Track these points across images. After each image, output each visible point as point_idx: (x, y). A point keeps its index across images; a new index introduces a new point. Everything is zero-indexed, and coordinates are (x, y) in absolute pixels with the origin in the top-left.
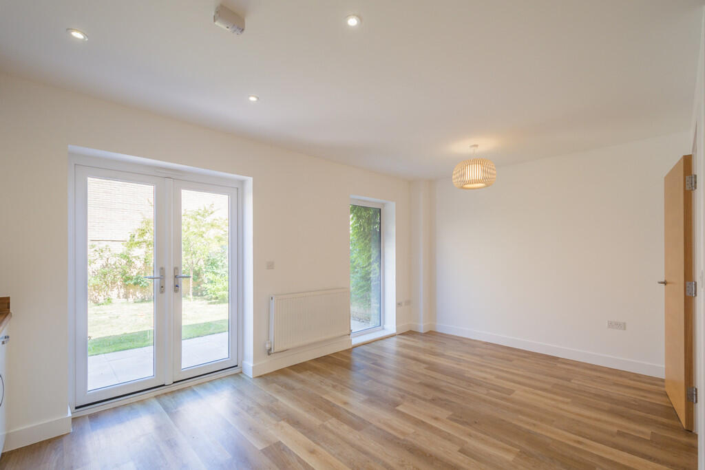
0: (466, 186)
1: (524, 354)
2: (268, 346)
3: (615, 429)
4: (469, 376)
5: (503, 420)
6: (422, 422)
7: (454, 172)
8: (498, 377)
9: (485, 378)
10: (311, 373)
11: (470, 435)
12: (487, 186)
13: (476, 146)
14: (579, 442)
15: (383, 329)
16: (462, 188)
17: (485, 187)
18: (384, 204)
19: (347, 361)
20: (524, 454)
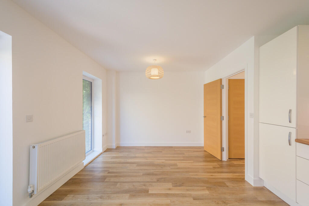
0: (152, 78)
1: (162, 148)
2: (30, 190)
3: (211, 167)
4: (157, 163)
5: (188, 178)
6: (167, 194)
7: (146, 71)
8: (166, 160)
9: (163, 162)
10: (72, 196)
11: (188, 190)
12: (160, 78)
13: (156, 60)
14: (212, 175)
15: (93, 151)
16: (150, 78)
17: (159, 79)
18: (93, 80)
19: (91, 177)
20: (209, 188)
